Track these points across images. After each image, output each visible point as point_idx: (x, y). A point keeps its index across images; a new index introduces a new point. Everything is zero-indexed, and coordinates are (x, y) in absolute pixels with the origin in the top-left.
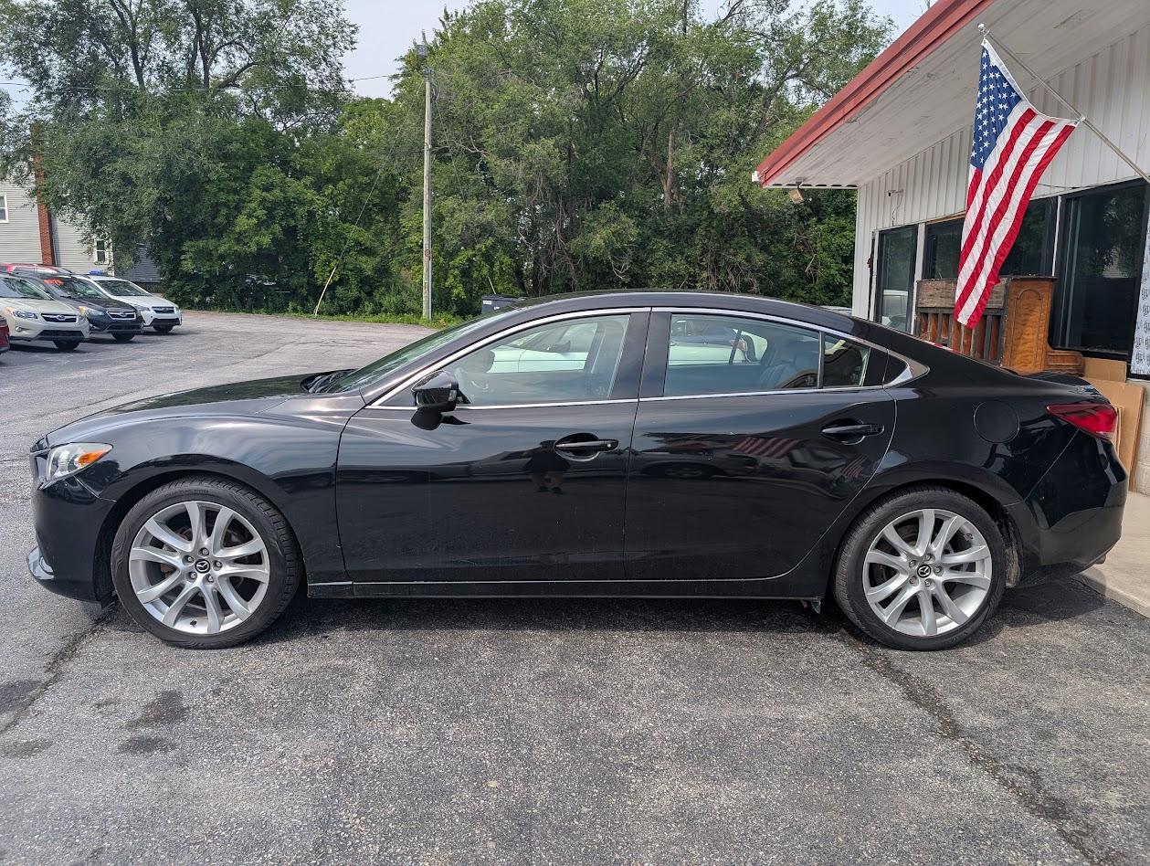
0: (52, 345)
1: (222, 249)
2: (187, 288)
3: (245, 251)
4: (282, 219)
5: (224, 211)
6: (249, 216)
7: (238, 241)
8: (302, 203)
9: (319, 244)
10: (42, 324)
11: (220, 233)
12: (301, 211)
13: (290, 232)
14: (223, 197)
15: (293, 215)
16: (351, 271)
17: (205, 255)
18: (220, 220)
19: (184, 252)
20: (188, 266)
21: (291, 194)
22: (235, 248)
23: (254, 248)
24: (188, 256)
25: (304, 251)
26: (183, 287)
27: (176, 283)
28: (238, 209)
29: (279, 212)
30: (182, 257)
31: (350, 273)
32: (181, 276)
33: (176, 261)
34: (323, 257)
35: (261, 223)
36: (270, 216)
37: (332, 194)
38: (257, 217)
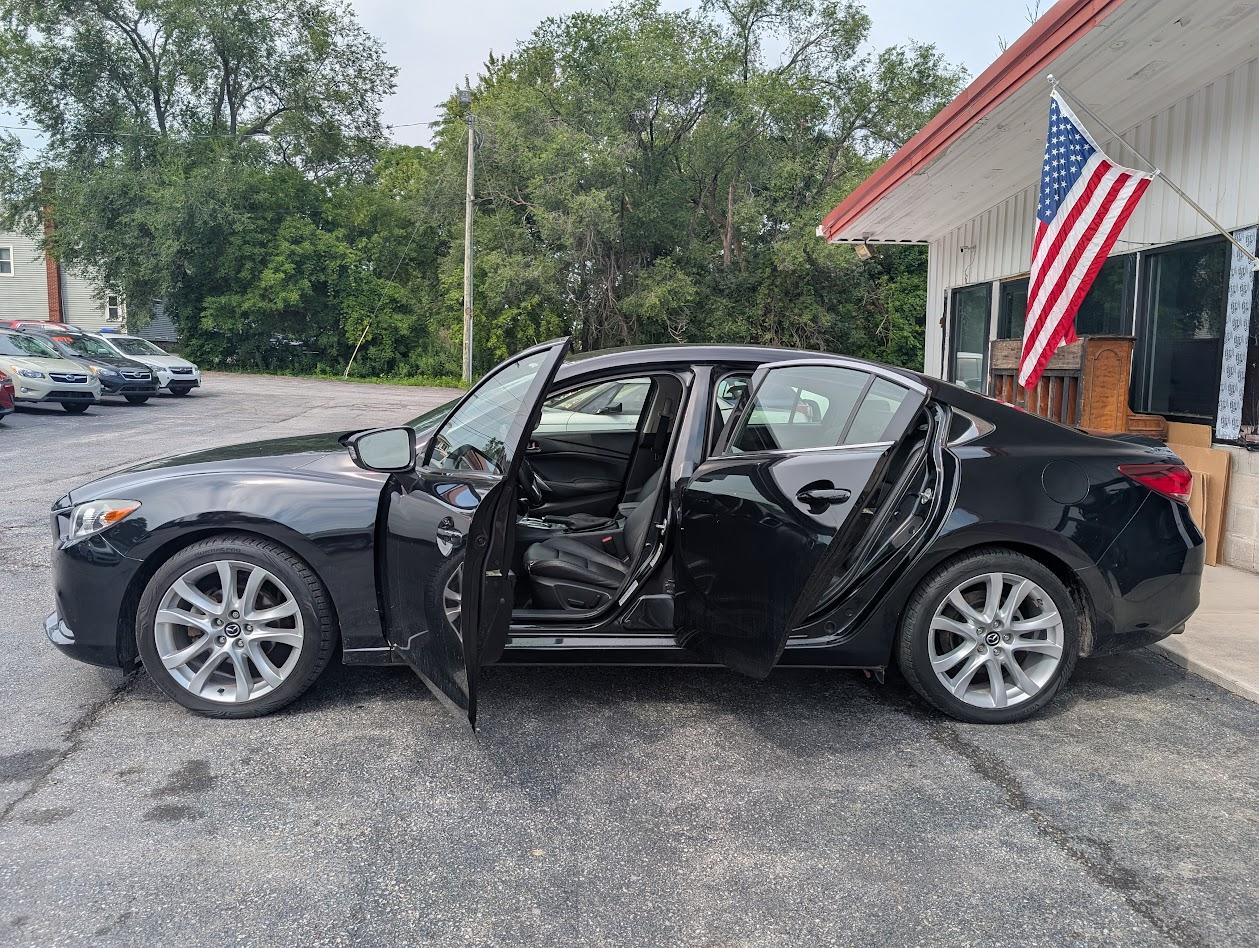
0: (59, 407)
1: (246, 306)
2: (207, 348)
3: (271, 308)
4: (311, 274)
5: (249, 265)
6: (277, 270)
7: (263, 297)
8: (334, 257)
9: (351, 301)
10: (50, 385)
11: (244, 288)
12: (333, 265)
13: (320, 288)
14: (248, 250)
15: (323, 270)
16: (386, 330)
17: (227, 312)
18: (245, 274)
19: (205, 309)
20: (208, 324)
21: (321, 247)
22: (260, 305)
23: (280, 305)
24: (208, 313)
25: (334, 307)
26: (202, 346)
27: (194, 341)
28: (264, 262)
29: (308, 266)
30: (202, 314)
31: (384, 332)
32: (201, 335)
33: (195, 319)
34: (355, 315)
35: (289, 278)
36: (299, 270)
37: (366, 247)
38: (285, 272)
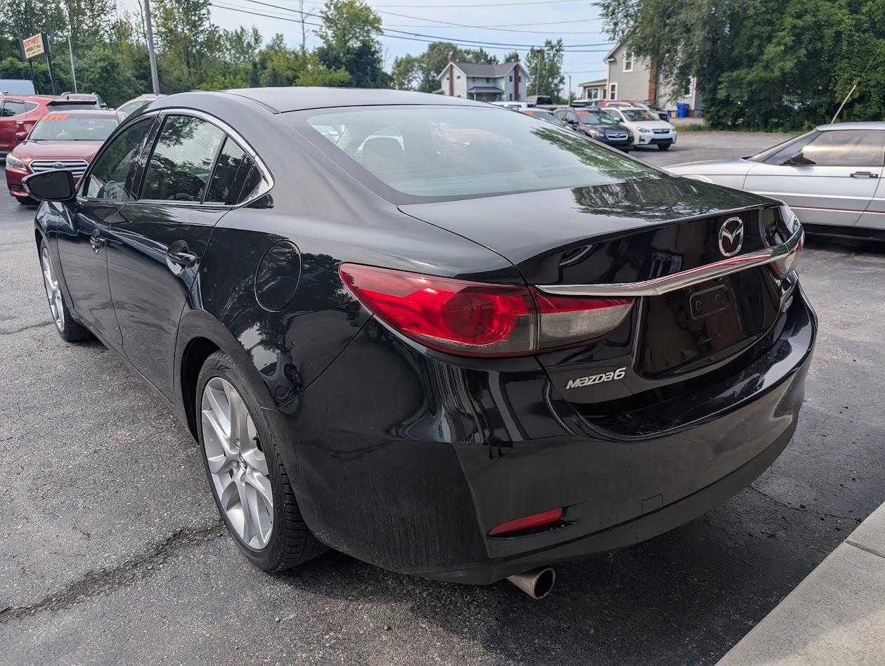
1: (750, 77)
2: (721, 114)
3: (771, 77)
4: (809, 43)
5: (756, 42)
6: (779, 44)
7: (766, 68)
8: (830, 25)
9: (844, 64)
11: (752, 60)
12: (829, 32)
13: (814, 54)
14: (758, 29)
15: (821, 38)
16: (875, 87)
17: (736, 83)
18: (753, 51)
19: (721, 83)
20: (722, 94)
21: (821, 17)
22: (762, 75)
23: (777, 73)
24: (723, 86)
25: (828, 71)
26: (718, 111)
27: (713, 109)
28: (770, 39)
29: (806, 38)
30: (719, 87)
31: (873, 89)
32: (719, 103)
33: (714, 90)
34: (846, 76)
35: (788, 49)
36: (798, 41)
37: (870, 10)
38: (785, 45)
